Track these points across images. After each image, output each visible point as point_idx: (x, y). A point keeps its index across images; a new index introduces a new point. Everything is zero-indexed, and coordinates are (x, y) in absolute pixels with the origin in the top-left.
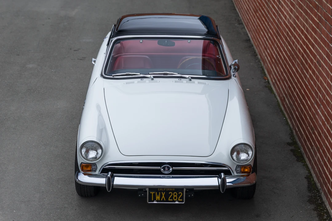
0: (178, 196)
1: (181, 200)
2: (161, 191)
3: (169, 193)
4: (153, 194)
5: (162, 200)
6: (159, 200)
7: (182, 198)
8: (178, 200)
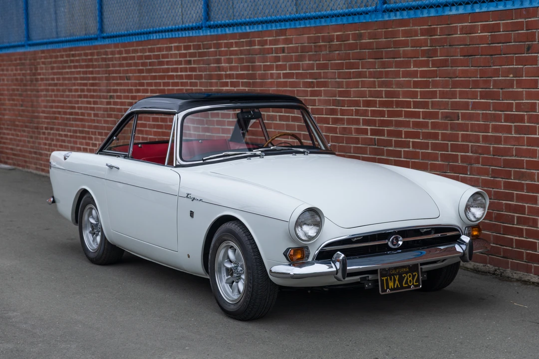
0: (413, 279)
1: (418, 283)
2: (393, 275)
3: (403, 275)
4: (386, 279)
5: (395, 287)
6: (393, 287)
7: (418, 280)
8: (413, 284)
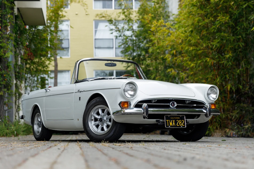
0: (182, 123)
1: (184, 125)
2: (172, 119)
3: (177, 121)
4: (168, 121)
5: (173, 125)
6: (172, 125)
7: (184, 124)
8: (182, 125)
